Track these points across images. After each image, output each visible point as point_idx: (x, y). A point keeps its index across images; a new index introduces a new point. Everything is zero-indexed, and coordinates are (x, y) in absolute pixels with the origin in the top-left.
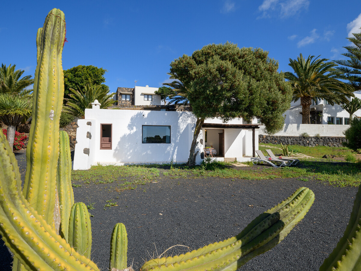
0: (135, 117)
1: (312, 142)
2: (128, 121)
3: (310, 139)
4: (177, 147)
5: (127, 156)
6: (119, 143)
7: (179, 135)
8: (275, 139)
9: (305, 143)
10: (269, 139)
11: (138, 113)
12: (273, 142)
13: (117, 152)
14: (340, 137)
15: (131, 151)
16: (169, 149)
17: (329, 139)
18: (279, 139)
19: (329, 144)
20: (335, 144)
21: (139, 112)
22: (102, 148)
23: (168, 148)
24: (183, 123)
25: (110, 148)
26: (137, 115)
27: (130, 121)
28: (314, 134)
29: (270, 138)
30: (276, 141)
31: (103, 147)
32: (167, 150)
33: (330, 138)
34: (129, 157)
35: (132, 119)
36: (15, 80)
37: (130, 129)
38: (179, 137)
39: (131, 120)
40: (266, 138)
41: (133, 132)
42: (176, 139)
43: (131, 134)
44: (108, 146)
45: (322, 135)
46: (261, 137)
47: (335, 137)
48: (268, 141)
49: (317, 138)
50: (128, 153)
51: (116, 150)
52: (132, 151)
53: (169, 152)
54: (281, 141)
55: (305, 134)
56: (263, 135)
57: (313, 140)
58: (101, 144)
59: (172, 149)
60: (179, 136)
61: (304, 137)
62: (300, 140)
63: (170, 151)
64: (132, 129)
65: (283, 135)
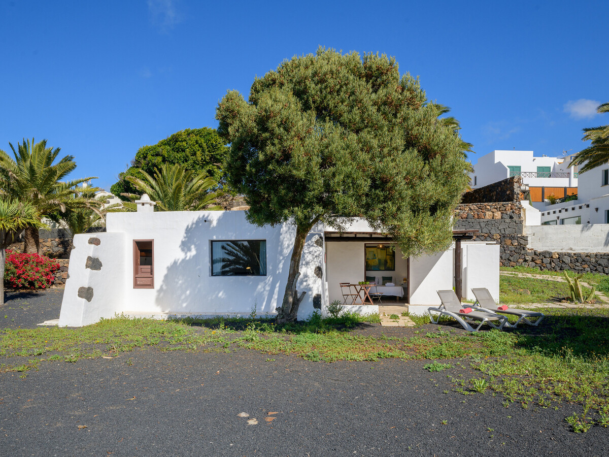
0: (194, 226)
2: (181, 236)
4: (278, 285)
5: (180, 302)
6: (166, 276)
7: (282, 259)
8: (584, 261)
10: (566, 261)
11: (199, 218)
12: (577, 268)
13: (162, 294)
15: (188, 292)
16: (261, 289)
18: (593, 260)
21: (201, 216)
22: (136, 285)
23: (260, 287)
24: (290, 235)
25: (151, 285)
26: (197, 222)
27: (185, 235)
29: (569, 259)
30: (586, 266)
31: (138, 283)
32: (257, 290)
34: (184, 305)
35: (188, 230)
36: (43, 166)
37: (186, 251)
38: (281, 263)
39: (186, 233)
40: (559, 258)
41: (190, 256)
42: (276, 267)
43: (187, 260)
44: (147, 281)
46: (547, 256)
48: (563, 265)
50: (183, 297)
51: (160, 290)
52: (190, 293)
53: (261, 294)
54: (600, 265)
56: (553, 251)
58: (135, 279)
59: (268, 288)
60: (283, 261)
63: (263, 292)
64: (189, 250)
65: (605, 252)
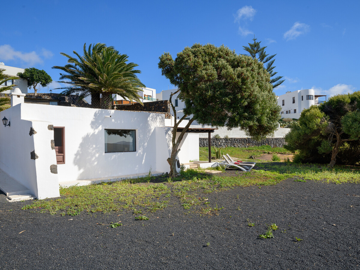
1: (223, 143)
3: (221, 141)
9: (217, 145)
14: (242, 138)
17: (234, 140)
19: (235, 145)
20: (239, 145)
28: (224, 136)
33: (236, 139)
45: (230, 137)
47: (239, 138)
49: (226, 139)
55: (217, 135)
57: (223, 142)
61: (217, 139)
62: (214, 142)
